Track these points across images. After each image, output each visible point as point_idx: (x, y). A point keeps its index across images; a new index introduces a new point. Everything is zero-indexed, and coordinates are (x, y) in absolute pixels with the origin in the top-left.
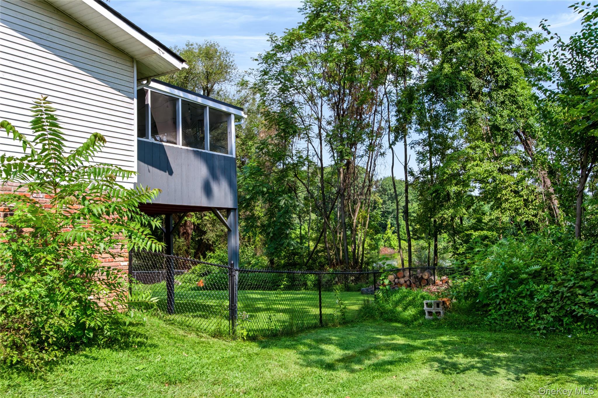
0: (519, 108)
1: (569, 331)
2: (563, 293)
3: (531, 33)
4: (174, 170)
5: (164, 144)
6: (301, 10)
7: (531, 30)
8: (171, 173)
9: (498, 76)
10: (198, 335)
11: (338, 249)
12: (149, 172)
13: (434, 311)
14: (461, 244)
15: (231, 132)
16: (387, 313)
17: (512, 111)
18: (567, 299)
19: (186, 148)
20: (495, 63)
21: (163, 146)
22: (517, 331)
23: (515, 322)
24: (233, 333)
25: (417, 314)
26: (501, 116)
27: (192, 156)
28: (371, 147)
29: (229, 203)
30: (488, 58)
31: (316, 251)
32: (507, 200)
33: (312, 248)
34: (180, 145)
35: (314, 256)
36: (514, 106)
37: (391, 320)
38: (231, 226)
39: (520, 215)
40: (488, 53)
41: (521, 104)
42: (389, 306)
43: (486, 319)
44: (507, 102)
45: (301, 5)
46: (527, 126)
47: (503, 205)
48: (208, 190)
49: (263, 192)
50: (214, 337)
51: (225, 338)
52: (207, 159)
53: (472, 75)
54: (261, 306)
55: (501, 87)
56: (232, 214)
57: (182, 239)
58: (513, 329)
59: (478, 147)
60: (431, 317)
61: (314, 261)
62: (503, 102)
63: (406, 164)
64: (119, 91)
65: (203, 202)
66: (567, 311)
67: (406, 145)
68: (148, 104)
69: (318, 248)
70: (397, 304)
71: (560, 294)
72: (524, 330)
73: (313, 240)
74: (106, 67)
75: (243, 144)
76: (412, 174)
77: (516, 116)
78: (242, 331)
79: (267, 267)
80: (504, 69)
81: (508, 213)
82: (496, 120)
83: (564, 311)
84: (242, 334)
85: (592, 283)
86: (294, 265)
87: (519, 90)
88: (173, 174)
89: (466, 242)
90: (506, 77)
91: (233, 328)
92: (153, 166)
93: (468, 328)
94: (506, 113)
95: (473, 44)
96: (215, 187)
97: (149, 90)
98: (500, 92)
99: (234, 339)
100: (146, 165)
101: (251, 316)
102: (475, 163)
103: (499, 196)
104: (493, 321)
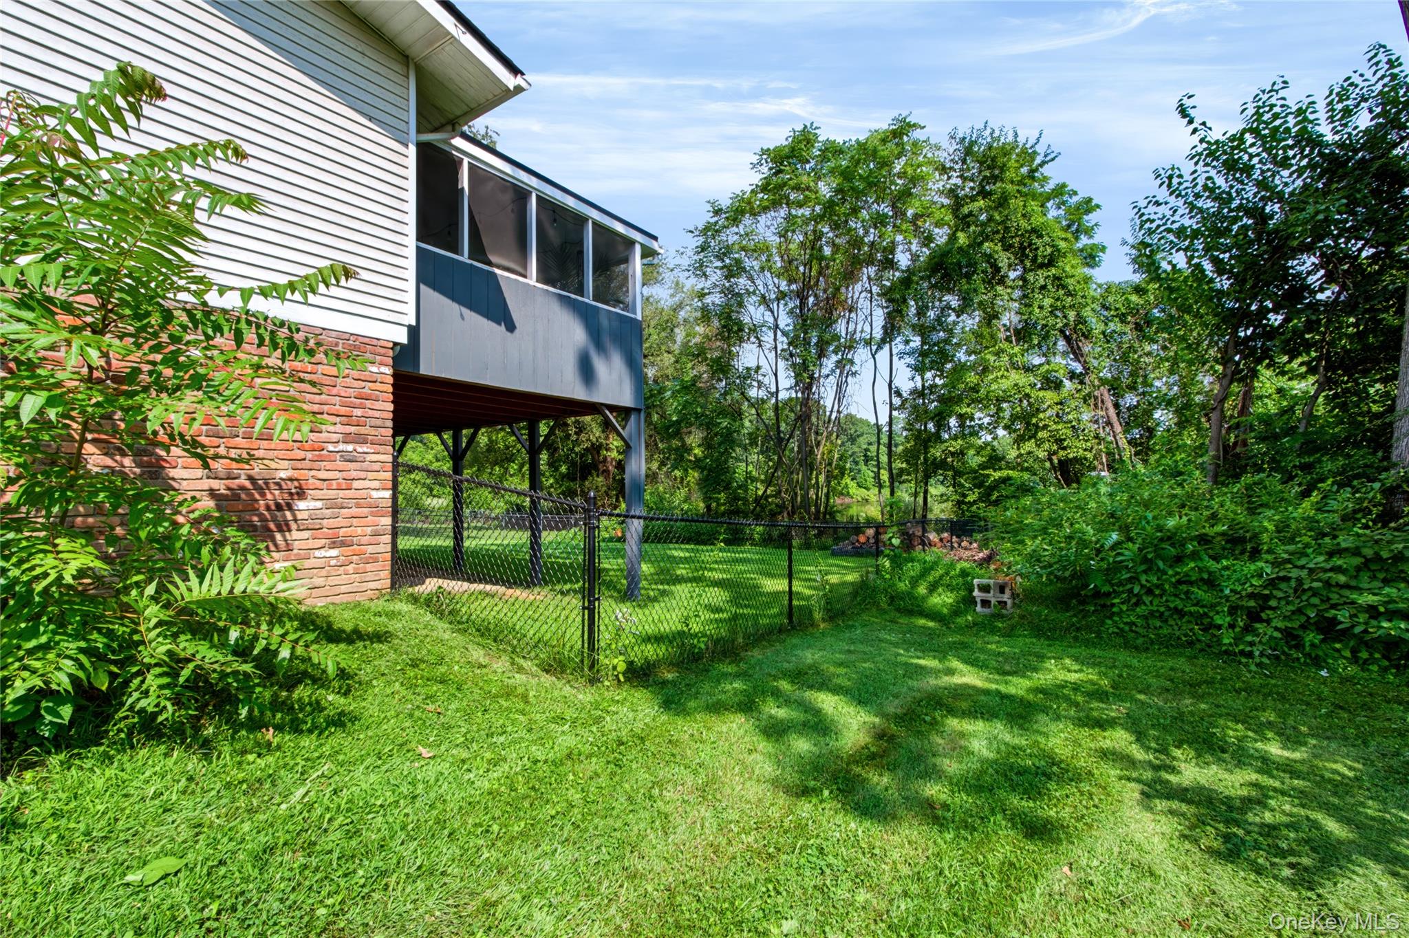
0: (1069, 294)
1: (1318, 662)
2: (1300, 581)
3: (1075, 199)
4: (517, 324)
5: (497, 271)
6: (754, 166)
7: (1075, 193)
8: (511, 327)
9: (1037, 249)
10: (513, 664)
11: (796, 494)
12: (463, 319)
13: (993, 601)
14: (970, 489)
15: (634, 276)
16: (902, 599)
17: (1058, 299)
18: (1310, 593)
19: (546, 287)
20: (1034, 231)
21: (495, 275)
22: (1188, 651)
23: (1178, 633)
24: (591, 667)
25: (958, 602)
26: (1041, 307)
27: (555, 306)
28: (840, 364)
29: (626, 398)
30: (1023, 224)
31: (765, 496)
32: (1045, 427)
33: (760, 493)
34: (532, 280)
35: (763, 501)
36: (1061, 292)
37: (910, 613)
38: (630, 438)
39: (1064, 449)
40: (1024, 216)
41: (1071, 288)
42: (903, 586)
43: (1109, 622)
44: (1050, 287)
45: (755, 159)
46: (1080, 320)
47: (1040, 435)
48: (587, 372)
49: (696, 413)
50: (547, 671)
51: (571, 677)
52: (587, 316)
53: (999, 248)
54: (684, 572)
55: (1041, 266)
56: (633, 418)
57: (600, 479)
58: (1177, 646)
59: (1003, 351)
60: (987, 611)
61: (763, 508)
62: (1043, 287)
63: (891, 381)
64: (370, 119)
65: (579, 393)
66: (1309, 618)
67: (891, 355)
68: (463, 189)
69: (769, 492)
70: (915, 582)
71: (1293, 583)
72: (1202, 650)
73: (762, 482)
74: (333, 56)
75: (677, 362)
76: (899, 394)
77: (1064, 307)
78: (616, 661)
79: (703, 515)
80: (1046, 239)
81: (1046, 446)
82: (1030, 313)
83: (1303, 619)
84: (615, 668)
85: (1358, 561)
86: (737, 512)
87: (1068, 269)
88: (517, 331)
89: (979, 486)
90: (1049, 250)
91: (589, 656)
92: (471, 308)
93: (1076, 639)
94: (1047, 302)
95: (1003, 202)
96: (600, 366)
97: (466, 161)
98: (1040, 272)
99: (593, 681)
100: (455, 306)
101: (663, 593)
102: (999, 374)
103: (1034, 421)
104: (1127, 628)
